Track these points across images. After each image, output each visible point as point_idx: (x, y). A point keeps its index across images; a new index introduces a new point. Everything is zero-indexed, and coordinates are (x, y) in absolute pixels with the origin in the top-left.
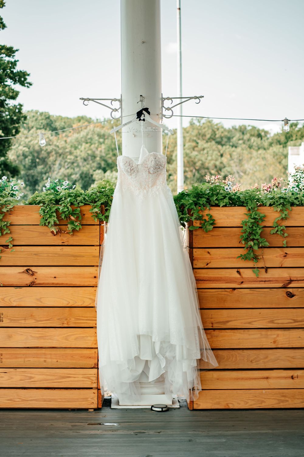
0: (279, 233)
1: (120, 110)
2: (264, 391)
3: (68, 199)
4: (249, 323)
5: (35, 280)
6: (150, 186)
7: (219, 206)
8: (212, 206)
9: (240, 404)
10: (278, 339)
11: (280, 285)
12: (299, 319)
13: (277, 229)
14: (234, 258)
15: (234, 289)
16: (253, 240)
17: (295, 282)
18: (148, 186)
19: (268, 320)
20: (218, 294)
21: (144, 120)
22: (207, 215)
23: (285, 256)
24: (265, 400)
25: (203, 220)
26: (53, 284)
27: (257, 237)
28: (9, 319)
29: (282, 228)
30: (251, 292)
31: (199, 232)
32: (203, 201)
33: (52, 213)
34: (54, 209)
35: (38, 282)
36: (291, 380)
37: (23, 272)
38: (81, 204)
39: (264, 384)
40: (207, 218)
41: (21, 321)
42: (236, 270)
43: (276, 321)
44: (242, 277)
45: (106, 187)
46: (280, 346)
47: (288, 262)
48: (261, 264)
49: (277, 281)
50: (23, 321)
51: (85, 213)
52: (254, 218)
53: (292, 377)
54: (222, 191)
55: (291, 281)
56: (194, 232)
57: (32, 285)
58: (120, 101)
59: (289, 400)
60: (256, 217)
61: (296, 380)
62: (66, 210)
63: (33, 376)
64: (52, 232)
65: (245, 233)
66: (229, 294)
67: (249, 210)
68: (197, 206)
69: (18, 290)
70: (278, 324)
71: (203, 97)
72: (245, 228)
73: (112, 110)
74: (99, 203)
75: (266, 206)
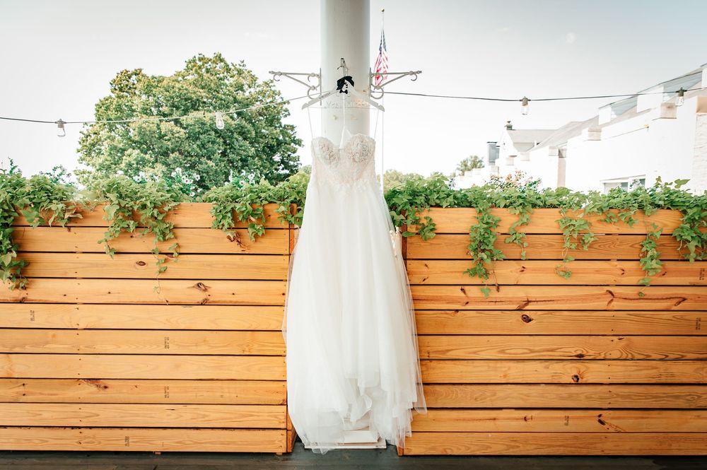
0: (516, 241)
1: (318, 88)
2: (490, 435)
3: (248, 196)
4: (475, 353)
5: (209, 297)
6: (354, 179)
7: (442, 207)
8: (431, 206)
9: (460, 449)
10: (509, 372)
11: (515, 307)
12: (537, 349)
13: (514, 237)
14: (459, 272)
15: (457, 311)
16: (483, 251)
17: (533, 303)
18: (352, 178)
19: (498, 350)
20: (437, 317)
21: (346, 92)
22: (426, 218)
23: (523, 271)
24: (491, 445)
25: (420, 225)
26: (231, 302)
27: (490, 247)
28: (177, 345)
29: (521, 236)
30: (478, 315)
31: (415, 240)
32: (420, 200)
33: (227, 213)
34: (229, 209)
35: (211, 299)
36: (524, 422)
37: (193, 287)
38: (264, 202)
39: (490, 426)
40: (425, 222)
41: (191, 348)
42: (460, 287)
43: (507, 351)
44: (467, 297)
45: (300, 182)
46: (511, 381)
47: (525, 278)
48: (490, 281)
49: (511, 302)
50: (194, 348)
51: (270, 213)
52: (487, 223)
53: (525, 419)
54: (443, 188)
55: (528, 302)
56: (408, 239)
57: (204, 303)
58: (319, 76)
59: (521, 445)
60: (490, 221)
61: (530, 422)
62: (244, 209)
63: (207, 413)
64: (229, 238)
65: (474, 241)
66: (450, 317)
67: (480, 212)
68: (413, 206)
69: (188, 308)
70: (510, 354)
71: (421, 72)
72: (473, 234)
73: (308, 88)
74: (289, 200)
75: (499, 207)
